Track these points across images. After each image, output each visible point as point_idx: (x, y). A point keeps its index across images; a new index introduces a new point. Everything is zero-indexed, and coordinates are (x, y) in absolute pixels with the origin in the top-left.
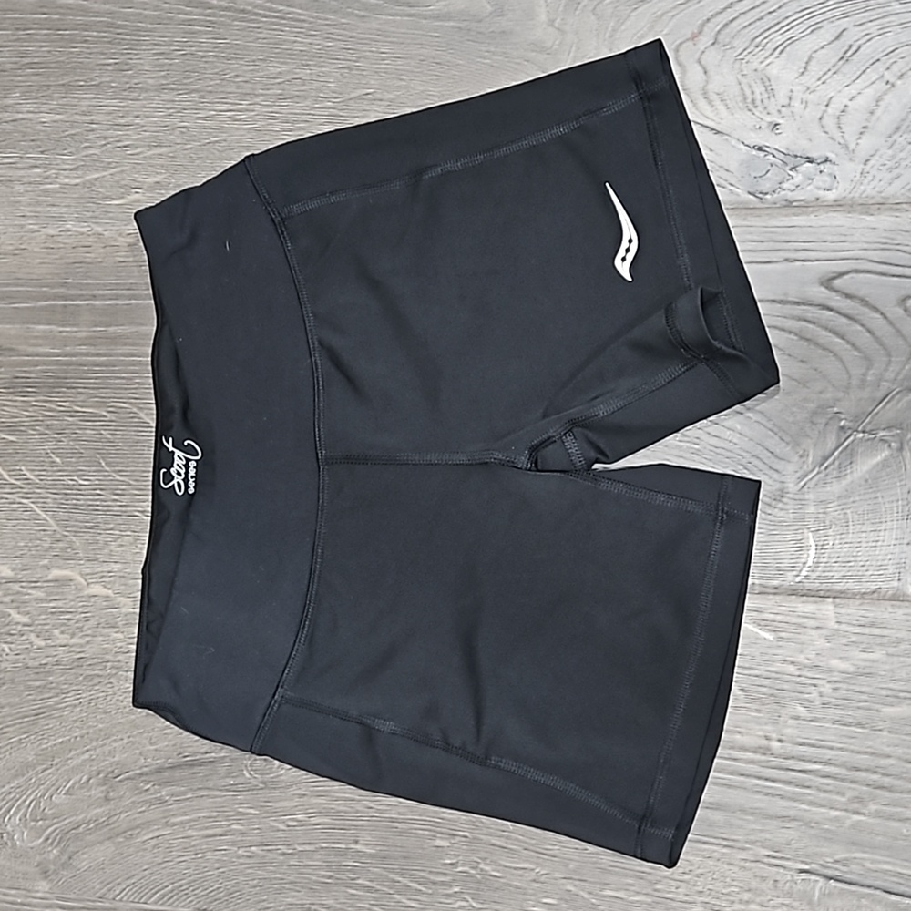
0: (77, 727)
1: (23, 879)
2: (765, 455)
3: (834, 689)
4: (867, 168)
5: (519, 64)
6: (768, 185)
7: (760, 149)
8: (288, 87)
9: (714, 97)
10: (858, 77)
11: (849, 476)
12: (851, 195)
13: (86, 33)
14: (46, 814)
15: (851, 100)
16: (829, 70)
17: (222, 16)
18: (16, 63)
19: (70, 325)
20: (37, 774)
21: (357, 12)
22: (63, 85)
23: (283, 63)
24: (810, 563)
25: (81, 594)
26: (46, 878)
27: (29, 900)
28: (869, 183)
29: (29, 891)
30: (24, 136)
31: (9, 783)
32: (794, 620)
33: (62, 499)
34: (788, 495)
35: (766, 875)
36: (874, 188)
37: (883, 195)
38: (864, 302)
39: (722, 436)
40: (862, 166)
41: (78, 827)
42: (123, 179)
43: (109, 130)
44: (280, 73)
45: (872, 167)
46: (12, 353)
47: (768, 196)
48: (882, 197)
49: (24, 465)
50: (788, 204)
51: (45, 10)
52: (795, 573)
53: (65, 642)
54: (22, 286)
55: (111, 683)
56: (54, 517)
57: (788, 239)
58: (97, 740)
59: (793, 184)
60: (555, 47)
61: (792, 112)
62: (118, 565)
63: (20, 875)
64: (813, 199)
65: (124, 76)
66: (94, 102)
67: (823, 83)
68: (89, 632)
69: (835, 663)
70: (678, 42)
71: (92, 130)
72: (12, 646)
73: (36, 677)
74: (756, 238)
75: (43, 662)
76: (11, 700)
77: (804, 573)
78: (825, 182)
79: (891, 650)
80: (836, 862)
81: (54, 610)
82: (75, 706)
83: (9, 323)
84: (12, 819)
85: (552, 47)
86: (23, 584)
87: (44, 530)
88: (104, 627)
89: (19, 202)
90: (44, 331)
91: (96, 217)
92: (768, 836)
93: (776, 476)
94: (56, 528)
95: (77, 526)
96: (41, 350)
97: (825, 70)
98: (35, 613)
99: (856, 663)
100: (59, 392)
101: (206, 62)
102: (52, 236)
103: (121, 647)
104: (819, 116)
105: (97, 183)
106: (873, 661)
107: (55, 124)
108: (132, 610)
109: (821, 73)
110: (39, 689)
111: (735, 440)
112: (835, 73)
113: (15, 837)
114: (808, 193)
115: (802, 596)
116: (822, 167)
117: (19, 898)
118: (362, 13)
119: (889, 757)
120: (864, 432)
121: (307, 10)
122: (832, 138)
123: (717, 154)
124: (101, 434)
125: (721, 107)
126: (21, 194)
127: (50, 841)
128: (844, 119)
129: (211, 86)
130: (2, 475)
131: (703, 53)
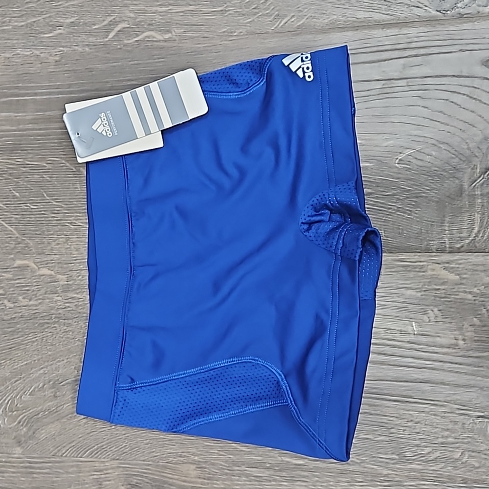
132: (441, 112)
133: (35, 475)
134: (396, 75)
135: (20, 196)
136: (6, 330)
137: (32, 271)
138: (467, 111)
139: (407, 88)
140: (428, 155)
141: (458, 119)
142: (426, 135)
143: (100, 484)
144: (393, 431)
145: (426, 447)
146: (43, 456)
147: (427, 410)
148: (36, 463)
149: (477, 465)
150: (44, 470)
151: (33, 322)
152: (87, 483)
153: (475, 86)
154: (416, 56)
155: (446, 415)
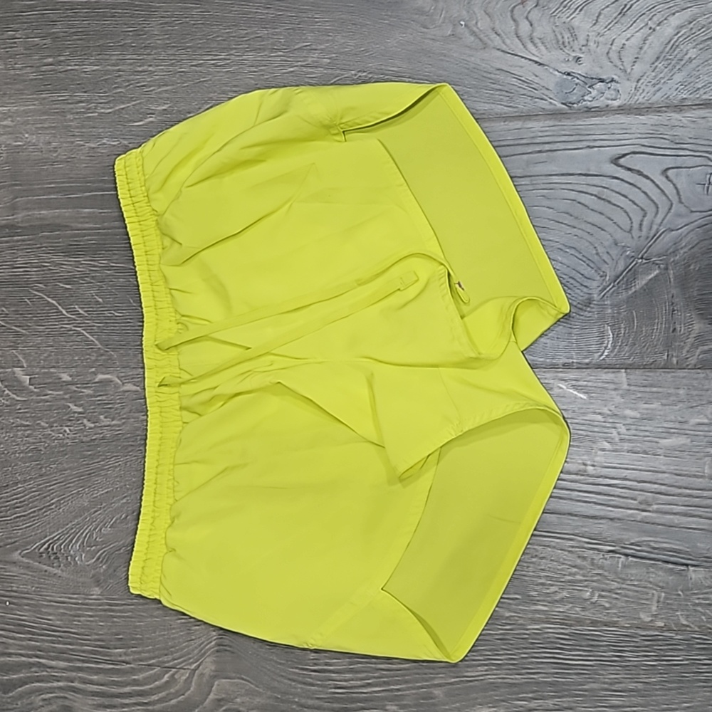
0: (118, 481)
1: (82, 587)
2: (578, 276)
3: (627, 430)
4: (639, 84)
5: (407, 23)
6: (575, 98)
7: (569, 74)
8: (252, 43)
9: (537, 41)
10: (632, 25)
11: (633, 288)
12: (629, 103)
13: (114, 11)
14: (97, 542)
15: (627, 40)
16: (612, 21)
18: (66, 32)
19: (107, 208)
20: (90, 514)
22: (99, 46)
23: (249, 27)
24: (609, 346)
25: (119, 390)
26: (98, 586)
27: (87, 601)
29: (87, 595)
30: (72, 81)
31: (71, 522)
32: (600, 385)
33: (103, 326)
34: (594, 302)
35: (586, 555)
36: (644, 97)
37: (650, 102)
38: (640, 173)
40: (635, 83)
41: (120, 549)
42: (142, 108)
43: (131, 75)
44: (247, 33)
45: (642, 84)
46: (67, 229)
47: (575, 105)
48: (650, 104)
49: (77, 305)
50: (588, 110)
52: (600, 354)
53: (108, 423)
54: (73, 183)
55: (140, 450)
56: (97, 339)
57: (589, 133)
58: (132, 489)
59: (591, 97)
60: (432, 11)
61: (589, 50)
63: (80, 584)
64: (604, 106)
65: (141, 39)
66: (120, 57)
67: (609, 29)
68: (124, 416)
69: (628, 412)
70: (512, 6)
71: (120, 76)
72: (71, 428)
73: (89, 448)
74: (568, 133)
75: (93, 438)
76: (71, 465)
77: (606, 354)
78: (612, 95)
79: (664, 401)
80: (632, 544)
81: (99, 402)
82: (116, 467)
83: (64, 208)
84: (74, 546)
85: (429, 11)
86: (78, 386)
87: (91, 348)
89: (70, 126)
90: (89, 213)
91: (123, 135)
92: (586, 530)
93: (585, 290)
95: (115, 344)
96: (87, 226)
97: (610, 21)
98: (86, 405)
99: (641, 411)
100: (100, 254)
101: (196, 28)
102: (94, 148)
104: (607, 51)
105: (124, 111)
106: (652, 409)
107: (94, 73)
109: (607, 23)
110: (91, 457)
112: (616, 23)
113: (77, 559)
114: (601, 102)
115: (605, 368)
116: (609, 85)
117: (79, 600)
119: (664, 472)
120: (642, 258)
122: (615, 66)
123: (540, 79)
124: (130, 281)
125: (542, 48)
126: (72, 121)
127: (101, 560)
128: (623, 53)
129: (200, 43)
130: (61, 312)
131: (529, 12)
132: (567, 213)
133: (115, 619)
134: (519, 172)
135: (104, 302)
136: (85, 453)
137: (115, 386)
138: (595, 213)
139: (531, 188)
141: (585, 221)
142: (551, 239)
143: (189, 630)
145: (552, 585)
146: (125, 597)
147: (553, 544)
148: (117, 605)
149: (607, 605)
150: (125, 613)
151: (115, 445)
152: (174, 628)
153: (604, 185)
154: (540, 152)
155: (573, 549)
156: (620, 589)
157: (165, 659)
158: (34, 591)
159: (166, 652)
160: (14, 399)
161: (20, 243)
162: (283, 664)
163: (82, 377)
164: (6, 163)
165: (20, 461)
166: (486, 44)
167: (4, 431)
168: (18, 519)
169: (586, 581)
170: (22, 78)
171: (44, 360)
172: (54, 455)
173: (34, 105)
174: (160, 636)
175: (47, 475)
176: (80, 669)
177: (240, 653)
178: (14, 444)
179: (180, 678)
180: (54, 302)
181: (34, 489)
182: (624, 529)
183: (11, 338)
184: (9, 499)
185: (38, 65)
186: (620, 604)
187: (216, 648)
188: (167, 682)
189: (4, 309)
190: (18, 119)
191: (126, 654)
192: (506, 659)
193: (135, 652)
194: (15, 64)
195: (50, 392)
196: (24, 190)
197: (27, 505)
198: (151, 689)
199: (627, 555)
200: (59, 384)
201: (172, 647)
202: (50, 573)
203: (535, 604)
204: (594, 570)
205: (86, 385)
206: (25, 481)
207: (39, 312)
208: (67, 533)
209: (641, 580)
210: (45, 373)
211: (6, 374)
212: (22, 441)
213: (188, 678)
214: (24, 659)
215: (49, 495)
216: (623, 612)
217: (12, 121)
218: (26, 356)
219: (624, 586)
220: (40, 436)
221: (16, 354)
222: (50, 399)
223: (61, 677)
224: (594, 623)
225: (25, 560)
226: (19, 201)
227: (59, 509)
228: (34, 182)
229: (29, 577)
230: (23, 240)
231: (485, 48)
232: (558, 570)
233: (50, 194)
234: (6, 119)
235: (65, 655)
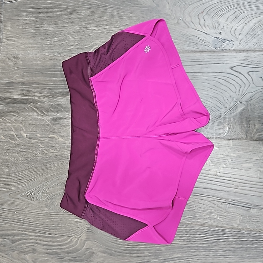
0: (55, 172)
2: (217, 107)
3: (232, 161)
6: (218, 46)
7: (217, 38)
8: (108, 23)
9: (206, 26)
10: (239, 22)
11: (236, 112)
12: (237, 48)
13: (61, 10)
14: (47, 192)
15: (237, 27)
17: (93, 6)
18: (44, 16)
19: (55, 78)
20: (45, 183)
21: (125, 6)
22: (55, 22)
23: (107, 17)
24: (227, 132)
25: (57, 141)
26: (47, 207)
27: (43, 213)
28: (241, 46)
29: (43, 211)
30: (46, 33)
31: (38, 185)
32: (223, 145)
33: (53, 118)
34: (222, 116)
35: (215, 203)
36: (242, 47)
37: (244, 48)
38: (240, 73)
39: (207, 103)
40: (240, 42)
41: (55, 195)
42: (69, 44)
43: (66, 32)
44: (106, 19)
45: (242, 42)
46: (41, 84)
47: (218, 49)
48: (244, 49)
49: (44, 110)
50: (223, 50)
51: (51, 4)
52: (223, 134)
53: (53, 152)
54: (44, 68)
55: (63, 161)
56: (50, 123)
57: (223, 58)
58: (60, 175)
59: (224, 46)
60: (170, 14)
61: (224, 30)
62: (66, 134)
63: (41, 207)
64: (228, 49)
65: (70, 20)
66: (62, 26)
67: (231, 23)
68: (58, 149)
69: (232, 155)
70: (198, 14)
71: (62, 32)
72: (40, 153)
73: (46, 160)
74: (215, 58)
75: (47, 157)
76: (39, 166)
77: (225, 134)
78: (231, 45)
79: (245, 151)
80: (231, 200)
81: (50, 144)
82: (55, 167)
83: (41, 77)
84: (39, 194)
85: (169, 14)
86: (43, 138)
87: (48, 126)
88: (62, 148)
89: (44, 49)
90: (49, 79)
91: (62, 52)
92: (216, 194)
93: (219, 112)
94: (51, 125)
95: (56, 125)
96: (48, 83)
97: (231, 20)
98: (45, 145)
99: (237, 154)
100: (52, 93)
101: (89, 17)
102: (52, 57)
103: (66, 153)
104: (230, 31)
105: (63, 45)
106: (241, 154)
107: (53, 31)
108: (69, 144)
109: (231, 21)
110: (46, 163)
111: (210, 104)
112: (234, 21)
113: (40, 198)
114: (227, 48)
115: (225, 139)
116: (230, 42)
117: (40, 212)
118: (126, 6)
119: (244, 176)
120: (239, 102)
121: (113, 5)
122: (233, 36)
123: (207, 39)
124: (62, 103)
125: (208, 28)
126: (44, 47)
127: (48, 199)
128: (236, 31)
129: (90, 22)
130: (38, 113)
131: (204, 16)
132: (214, 86)
133: (52, 219)
134: (198, 71)
135: (53, 110)
136: (44, 162)
137: (55, 139)
138: (224, 86)
139: (202, 76)
140: (209, 101)
141: (220, 89)
142: (208, 94)
143: (78, 224)
144: (191, 207)
145: (203, 213)
146: (56, 212)
147: (205, 199)
148: (53, 214)
149: (222, 221)
150: (56, 217)
151: (55, 159)
152: (72, 223)
153: (227, 76)
154: (206, 64)
155: (211, 201)
156: (227, 215)
157: (69, 233)
158: (25, 209)
159: (69, 231)
160: (20, 142)
161: (25, 88)
162: (110, 237)
163: (44, 135)
164: (21, 61)
165: (22, 163)
166: (189, 26)
167: (16, 153)
168: (20, 184)
169: (215, 212)
170: (28, 32)
171: (32, 129)
172: (34, 162)
173: (32, 41)
174: (67, 226)
175: (31, 169)
176: (39, 236)
177: (95, 233)
178: (20, 157)
179: (74, 240)
180: (36, 109)
181: (26, 174)
182: (229, 195)
183: (20, 121)
184: (17, 177)
185: (34, 27)
186: (227, 220)
187: (87, 231)
188: (69, 242)
189: (18, 111)
190: (26, 46)
191: (55, 231)
192: (187, 238)
193: (59, 231)
194: (26, 27)
195: (33, 140)
196: (27, 70)
197: (23, 179)
198: (64, 244)
199: (230, 204)
200: (36, 138)
201: (71, 230)
202: (30, 203)
203: (197, 219)
204: (218, 208)
205: (45, 138)
206: (23, 171)
207: (30, 112)
208: (37, 189)
209: (234, 213)
210: (31, 134)
211: (18, 133)
212: (23, 157)
213: (77, 240)
214: (20, 232)
215: (31, 176)
216: (228, 223)
217: (24, 46)
218: (25, 127)
219: (228, 214)
220: (29, 155)
221: (22, 127)
222: (33, 143)
223: (33, 239)
224: (217, 227)
225: (22, 198)
226: (25, 74)
227: (34, 181)
228: (31, 68)
229: (23, 204)
230: (26, 88)
231: (188, 28)
232: (206, 208)
233: (36, 72)
234: (22, 45)
235: (34, 231)
